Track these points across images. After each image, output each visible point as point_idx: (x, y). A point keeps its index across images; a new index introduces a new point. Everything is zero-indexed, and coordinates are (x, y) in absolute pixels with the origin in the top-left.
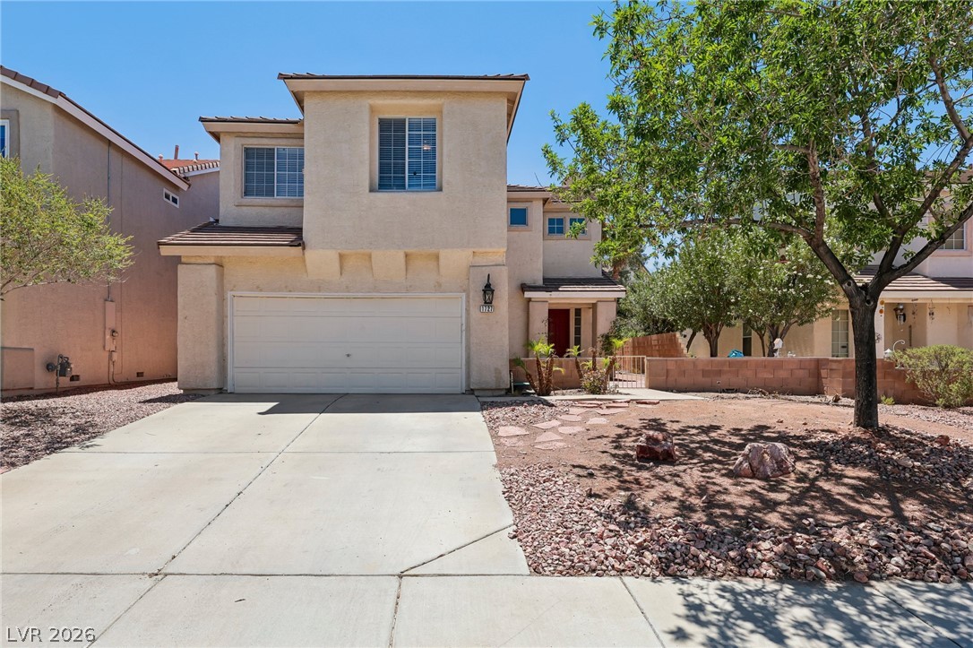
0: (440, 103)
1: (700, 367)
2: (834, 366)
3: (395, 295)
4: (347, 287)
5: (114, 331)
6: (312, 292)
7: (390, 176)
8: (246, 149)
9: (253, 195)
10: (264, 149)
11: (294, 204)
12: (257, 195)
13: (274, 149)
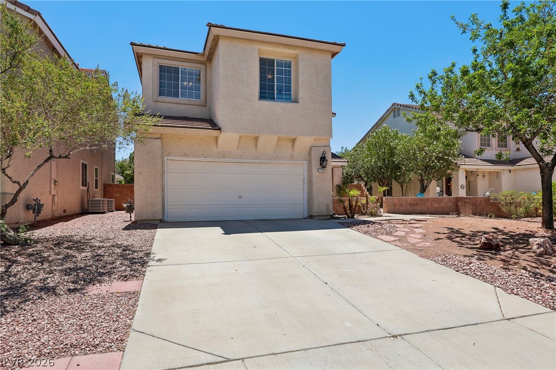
0: (297, 53)
1: (409, 202)
2: (467, 201)
3: (268, 161)
4: (241, 156)
5: (56, 182)
6: (219, 158)
7: (266, 93)
8: (160, 66)
9: (165, 96)
10: (172, 67)
11: (193, 103)
12: (167, 96)
13: (179, 68)
